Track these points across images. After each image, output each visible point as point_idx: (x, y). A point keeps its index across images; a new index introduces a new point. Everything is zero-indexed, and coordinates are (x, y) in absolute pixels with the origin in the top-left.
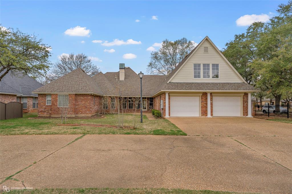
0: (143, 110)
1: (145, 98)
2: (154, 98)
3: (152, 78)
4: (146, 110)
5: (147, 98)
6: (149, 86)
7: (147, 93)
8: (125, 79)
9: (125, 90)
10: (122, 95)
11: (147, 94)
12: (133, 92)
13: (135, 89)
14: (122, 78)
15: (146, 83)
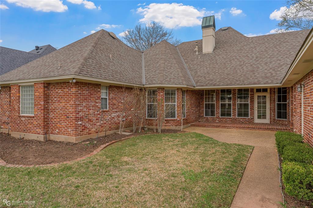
0: (257, 121)
1: (265, 90)
2: (292, 87)
3: (286, 39)
4: (267, 121)
5: (269, 90)
6: (275, 59)
7: (269, 75)
8: (214, 50)
9: (208, 73)
10: (198, 84)
11: (267, 77)
12: (228, 74)
13: (235, 68)
14: (208, 48)
15: (266, 51)
